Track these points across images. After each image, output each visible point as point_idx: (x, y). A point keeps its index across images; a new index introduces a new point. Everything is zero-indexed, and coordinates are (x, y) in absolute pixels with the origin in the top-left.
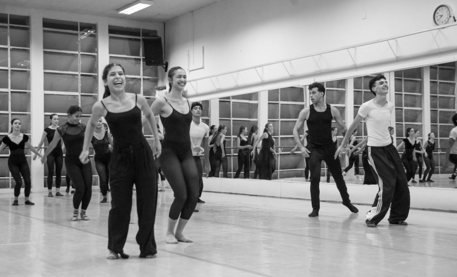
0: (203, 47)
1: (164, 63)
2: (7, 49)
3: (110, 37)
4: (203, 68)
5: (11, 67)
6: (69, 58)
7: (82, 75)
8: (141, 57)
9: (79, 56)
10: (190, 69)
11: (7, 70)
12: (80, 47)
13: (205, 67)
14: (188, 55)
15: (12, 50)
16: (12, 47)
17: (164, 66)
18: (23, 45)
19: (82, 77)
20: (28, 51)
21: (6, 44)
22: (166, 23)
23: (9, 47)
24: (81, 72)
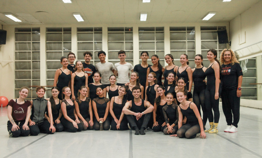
0: (245, 32)
1: (229, 42)
2: (154, 42)
3: (201, 32)
4: (245, 43)
5: (156, 49)
6: (182, 43)
7: (188, 51)
8: (217, 40)
9: (187, 42)
10: (240, 44)
11: (155, 51)
12: (187, 38)
13: (246, 42)
14: (239, 37)
15: (157, 42)
16: (157, 41)
17: (229, 43)
18: (161, 40)
19: (188, 52)
20: (163, 42)
21: (154, 40)
22: (230, 22)
23: (155, 41)
24: (188, 49)
